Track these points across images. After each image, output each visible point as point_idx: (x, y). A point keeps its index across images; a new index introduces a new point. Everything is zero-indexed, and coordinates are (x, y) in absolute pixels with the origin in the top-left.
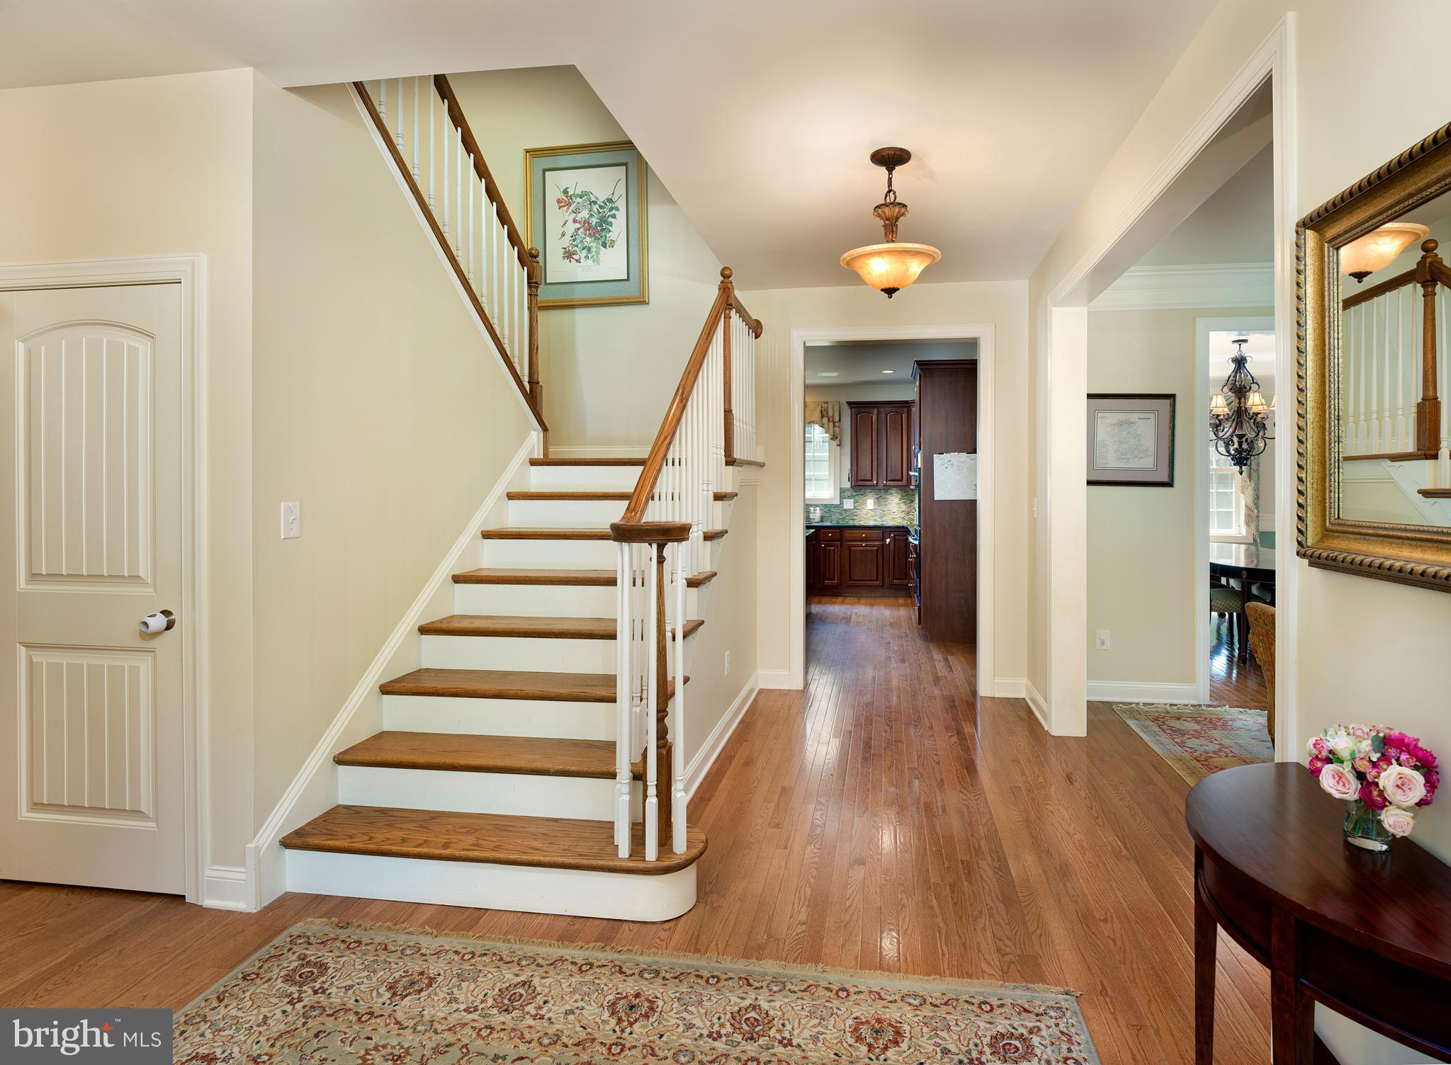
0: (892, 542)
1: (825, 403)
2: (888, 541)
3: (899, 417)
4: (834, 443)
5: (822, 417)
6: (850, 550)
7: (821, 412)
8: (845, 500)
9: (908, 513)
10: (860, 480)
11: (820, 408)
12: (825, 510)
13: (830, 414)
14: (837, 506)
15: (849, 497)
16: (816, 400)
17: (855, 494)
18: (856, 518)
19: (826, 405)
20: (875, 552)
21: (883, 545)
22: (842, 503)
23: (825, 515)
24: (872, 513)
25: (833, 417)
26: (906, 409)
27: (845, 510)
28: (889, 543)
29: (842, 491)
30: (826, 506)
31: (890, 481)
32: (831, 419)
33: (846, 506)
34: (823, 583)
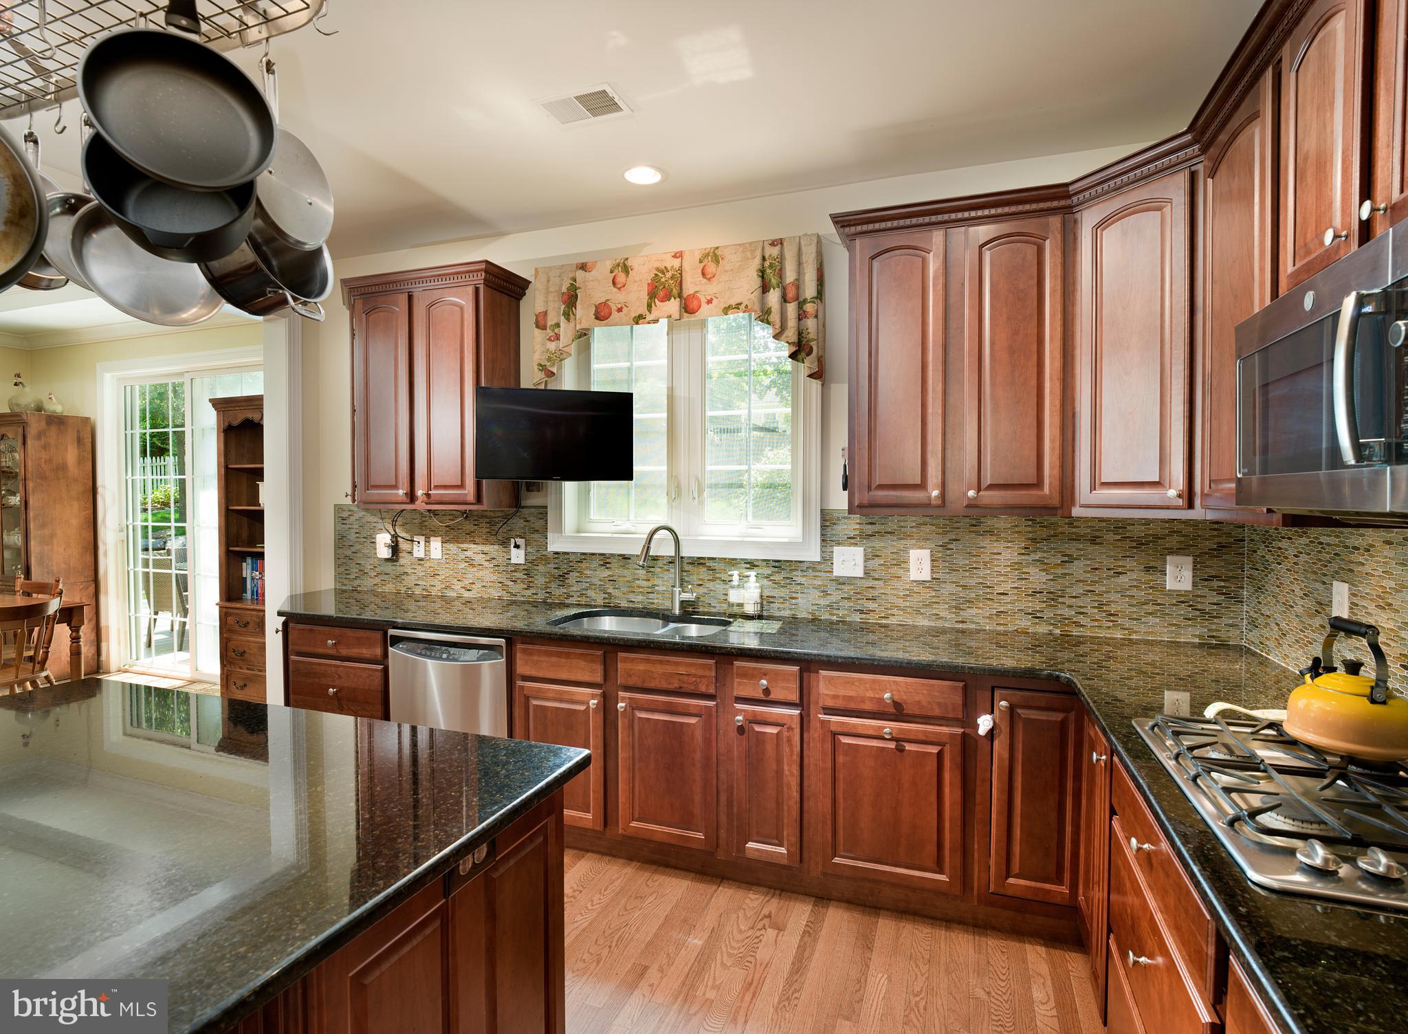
0: (1005, 727)
1: (773, 244)
2: (985, 723)
3: (1031, 251)
4: (804, 368)
5: (765, 288)
6: (835, 744)
7: (762, 273)
8: (836, 549)
9: (1054, 598)
10: (881, 487)
11: (758, 260)
12: (777, 577)
13: (790, 276)
14: (813, 566)
15: (851, 540)
16: (745, 239)
17: (870, 529)
18: (872, 605)
19: (775, 251)
20: (932, 765)
21: (968, 745)
22: (827, 559)
23: (775, 593)
24: (927, 595)
25: (798, 284)
26: (1055, 221)
27: (841, 582)
28: (991, 733)
29: (827, 520)
30: (778, 565)
31: (991, 487)
32: (791, 293)
33: (839, 570)
34: (741, 848)
